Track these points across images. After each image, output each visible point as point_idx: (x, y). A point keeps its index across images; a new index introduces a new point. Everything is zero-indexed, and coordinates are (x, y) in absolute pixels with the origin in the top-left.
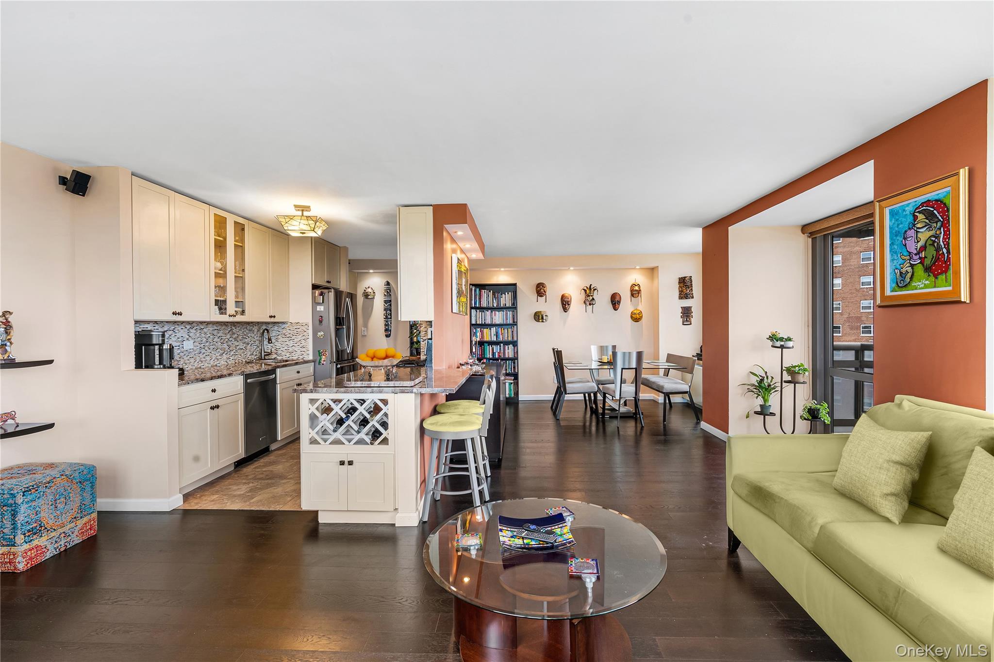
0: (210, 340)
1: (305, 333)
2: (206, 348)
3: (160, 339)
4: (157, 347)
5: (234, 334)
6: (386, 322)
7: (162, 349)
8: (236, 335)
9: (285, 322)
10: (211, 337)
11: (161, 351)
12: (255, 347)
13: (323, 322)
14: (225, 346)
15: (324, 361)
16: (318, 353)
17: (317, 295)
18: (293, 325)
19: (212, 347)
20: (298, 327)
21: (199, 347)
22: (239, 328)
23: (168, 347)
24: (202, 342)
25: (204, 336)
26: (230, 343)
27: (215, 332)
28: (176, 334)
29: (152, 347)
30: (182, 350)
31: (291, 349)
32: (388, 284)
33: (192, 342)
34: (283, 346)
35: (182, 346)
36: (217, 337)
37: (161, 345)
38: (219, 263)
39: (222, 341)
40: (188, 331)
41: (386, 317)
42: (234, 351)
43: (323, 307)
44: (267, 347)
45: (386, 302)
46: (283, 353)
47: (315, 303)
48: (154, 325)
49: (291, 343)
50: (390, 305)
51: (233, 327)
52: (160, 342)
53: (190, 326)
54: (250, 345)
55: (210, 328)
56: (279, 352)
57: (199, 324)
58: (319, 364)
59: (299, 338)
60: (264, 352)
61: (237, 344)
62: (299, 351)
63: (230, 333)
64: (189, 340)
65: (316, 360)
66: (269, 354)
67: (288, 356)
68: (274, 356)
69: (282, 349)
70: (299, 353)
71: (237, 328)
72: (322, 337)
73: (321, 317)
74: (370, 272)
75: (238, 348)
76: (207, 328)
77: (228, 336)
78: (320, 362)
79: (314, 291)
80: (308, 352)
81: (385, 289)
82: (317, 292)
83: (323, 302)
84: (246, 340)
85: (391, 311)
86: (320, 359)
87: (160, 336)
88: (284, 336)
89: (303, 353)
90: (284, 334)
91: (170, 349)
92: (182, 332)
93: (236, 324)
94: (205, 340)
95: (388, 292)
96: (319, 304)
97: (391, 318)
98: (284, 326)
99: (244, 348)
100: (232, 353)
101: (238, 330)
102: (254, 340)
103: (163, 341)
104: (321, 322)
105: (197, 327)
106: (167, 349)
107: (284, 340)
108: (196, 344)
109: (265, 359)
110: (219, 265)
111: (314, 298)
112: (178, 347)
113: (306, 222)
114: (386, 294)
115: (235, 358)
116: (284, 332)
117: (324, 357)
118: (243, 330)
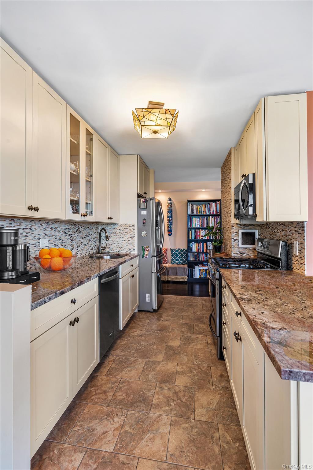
0: (63, 238)
1: (132, 233)
2: (59, 245)
3: (13, 238)
4: (10, 248)
5: (80, 232)
6: (169, 225)
7: (16, 250)
8: (81, 234)
9: (116, 223)
10: (64, 235)
11: (14, 252)
12: (94, 243)
13: (146, 224)
14: (74, 243)
15: (147, 255)
16: (142, 249)
17: (141, 202)
18: (122, 226)
19: (64, 244)
20: (127, 227)
21: (53, 245)
22: (84, 228)
23: (23, 249)
24: (56, 240)
25: (58, 234)
26: (77, 240)
27: (67, 231)
28: (33, 232)
29: (5, 248)
30: (39, 248)
31: (120, 245)
32: (170, 200)
33: (47, 239)
34: (114, 242)
35: (39, 244)
36: (68, 235)
37: (14, 246)
38: (73, 164)
39: (71, 239)
40: (44, 230)
41: (169, 222)
42: (80, 246)
43: (146, 212)
44: (104, 243)
45: (168, 212)
46: (114, 248)
47: (140, 208)
48: (11, 222)
49: (120, 240)
50: (172, 214)
51: (80, 227)
52: (13, 243)
53: (46, 225)
54: (91, 241)
55: (63, 227)
56: (111, 247)
57: (54, 223)
58: (143, 257)
59: (127, 236)
60: (101, 247)
61: (82, 241)
62: (127, 247)
63: (78, 231)
64: (45, 238)
65: (140, 254)
66: (105, 248)
67: (118, 250)
68: (107, 250)
69: (113, 245)
70: (127, 248)
71: (83, 228)
72: (145, 236)
73: (145, 219)
74: (159, 192)
75: (83, 244)
76: (61, 227)
77: (76, 234)
78: (143, 256)
79: (139, 199)
80: (134, 248)
81: (169, 203)
82: (142, 200)
83: (146, 208)
84: (88, 238)
85: (172, 218)
86: (144, 253)
87: (13, 235)
88: (115, 235)
89: (130, 248)
90: (115, 233)
91: (25, 250)
92: (38, 230)
93: (82, 224)
94: (58, 237)
95: (170, 205)
96: (143, 209)
97: (172, 223)
98: (115, 226)
99: (87, 244)
100: (79, 249)
101: (83, 229)
102: (94, 237)
103: (16, 241)
104: (144, 223)
105: (52, 226)
106: (22, 250)
107: (115, 237)
108: (52, 242)
109: (101, 253)
110: (73, 166)
111: (139, 204)
112: (35, 245)
113: (162, 116)
114: (169, 206)
115: (81, 253)
116: (115, 231)
117: (146, 252)
118: (86, 229)
